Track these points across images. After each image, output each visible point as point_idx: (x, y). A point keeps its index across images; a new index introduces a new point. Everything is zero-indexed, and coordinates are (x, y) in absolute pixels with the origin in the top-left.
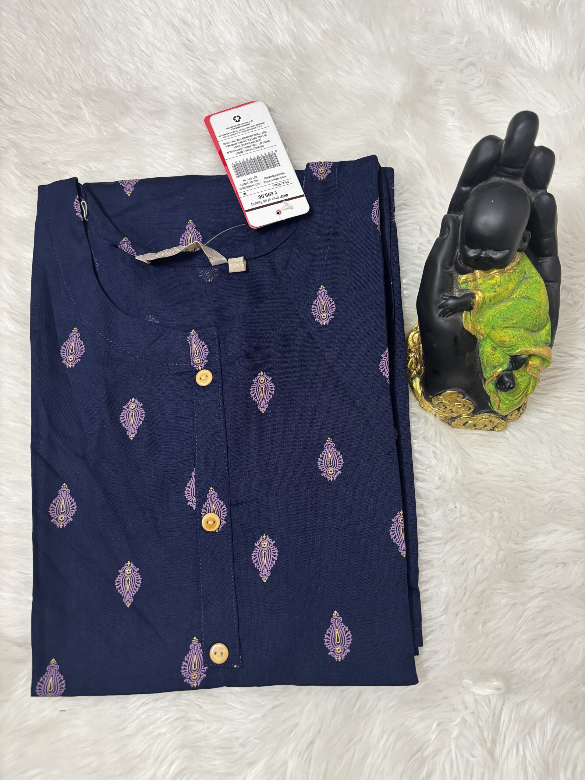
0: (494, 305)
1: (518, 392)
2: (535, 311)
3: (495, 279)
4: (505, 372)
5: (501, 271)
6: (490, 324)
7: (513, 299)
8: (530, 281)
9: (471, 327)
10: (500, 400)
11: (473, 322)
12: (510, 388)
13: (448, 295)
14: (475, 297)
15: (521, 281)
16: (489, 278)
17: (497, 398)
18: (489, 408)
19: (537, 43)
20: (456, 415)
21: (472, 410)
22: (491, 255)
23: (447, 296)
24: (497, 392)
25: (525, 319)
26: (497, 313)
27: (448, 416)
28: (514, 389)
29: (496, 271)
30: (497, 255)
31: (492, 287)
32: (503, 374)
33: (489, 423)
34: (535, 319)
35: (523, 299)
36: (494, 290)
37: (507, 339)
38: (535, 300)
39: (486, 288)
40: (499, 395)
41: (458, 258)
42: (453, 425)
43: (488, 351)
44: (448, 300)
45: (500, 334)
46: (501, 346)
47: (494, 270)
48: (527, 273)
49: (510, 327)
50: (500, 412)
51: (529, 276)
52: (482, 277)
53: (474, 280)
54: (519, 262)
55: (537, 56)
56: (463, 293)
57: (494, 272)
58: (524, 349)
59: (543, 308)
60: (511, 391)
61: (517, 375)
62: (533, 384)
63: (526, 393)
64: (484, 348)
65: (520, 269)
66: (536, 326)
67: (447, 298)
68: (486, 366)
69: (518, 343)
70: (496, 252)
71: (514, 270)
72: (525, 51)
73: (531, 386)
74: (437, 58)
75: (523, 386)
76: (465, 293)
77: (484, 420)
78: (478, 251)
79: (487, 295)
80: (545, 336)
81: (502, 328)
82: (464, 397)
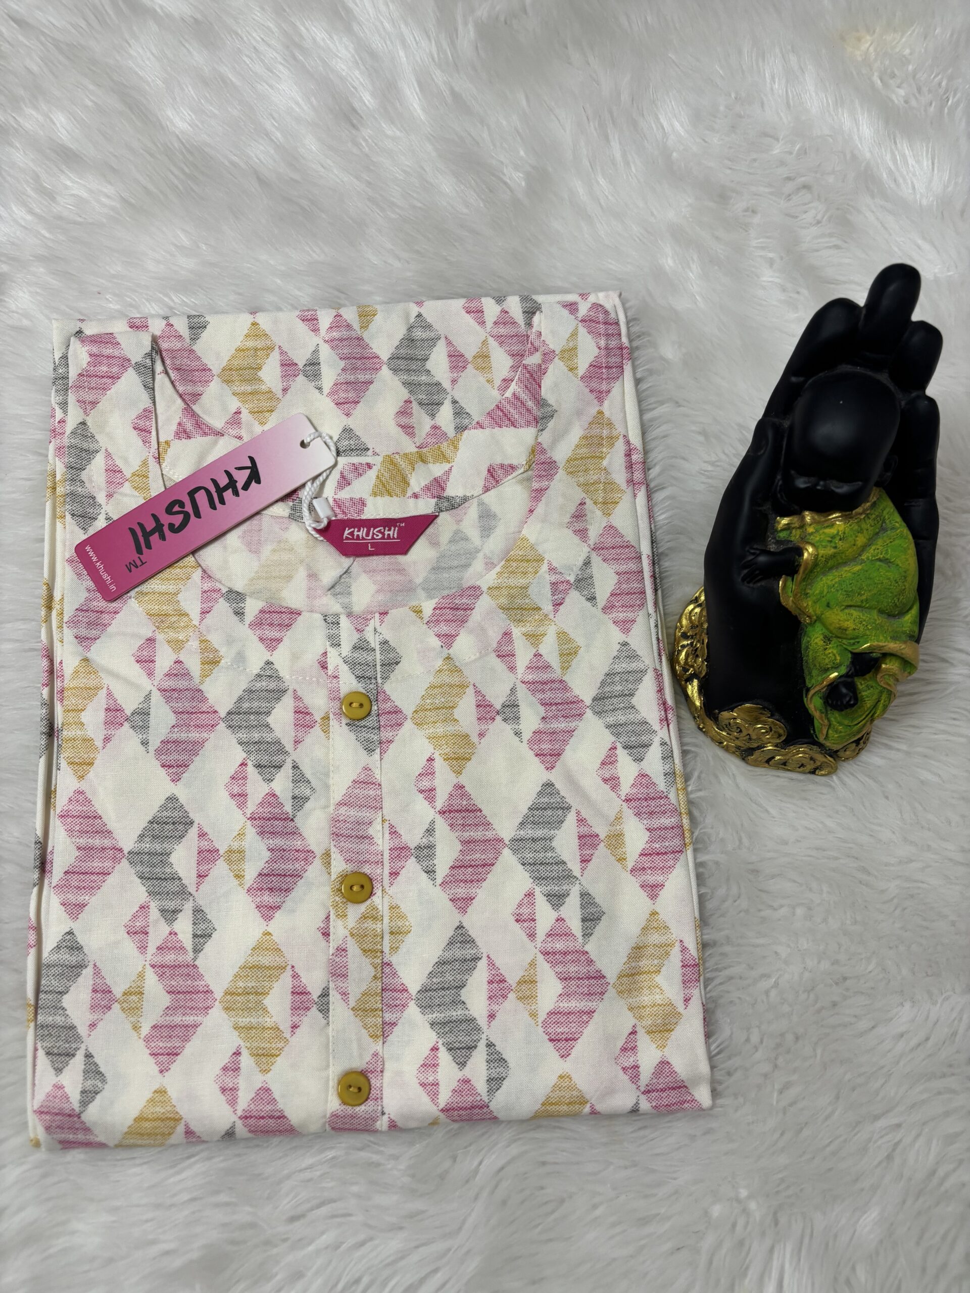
0: (831, 569)
1: (860, 714)
2: (897, 583)
3: (836, 527)
4: (843, 679)
5: (846, 515)
6: (824, 599)
7: (863, 562)
8: (892, 534)
9: (793, 601)
10: (830, 725)
11: (796, 595)
12: (849, 706)
13: (759, 547)
14: (802, 555)
15: (877, 534)
16: (826, 525)
17: (826, 721)
18: (811, 736)
19: (911, 161)
20: (755, 745)
21: (783, 738)
22: (833, 488)
23: (757, 549)
24: (827, 711)
25: (880, 594)
26: (836, 583)
27: (743, 746)
28: (855, 707)
29: (837, 515)
30: (843, 489)
31: (830, 539)
32: (840, 682)
33: (808, 760)
34: (896, 596)
35: (878, 563)
36: (833, 545)
37: (850, 624)
38: (898, 565)
39: (820, 541)
40: (829, 716)
41: (778, 488)
42: (750, 762)
43: (816, 643)
44: (758, 555)
45: (839, 617)
46: (839, 635)
47: (834, 513)
48: (887, 522)
49: (855, 606)
50: (828, 744)
51: (890, 526)
52: (815, 523)
53: (802, 526)
54: (875, 503)
55: (910, 183)
56: (782, 547)
57: (834, 516)
58: (876, 643)
59: (909, 579)
60: (849, 711)
61: (861, 684)
62: (885, 701)
63: (872, 716)
64: (810, 637)
65: (877, 514)
66: (897, 607)
67: (758, 552)
68: (812, 667)
69: (868, 632)
70: (841, 484)
71: (868, 514)
72: (890, 173)
73: (881, 705)
74: (750, 173)
75: (869, 704)
76: (785, 547)
77: (800, 755)
78: (813, 480)
79: (822, 552)
80: (909, 624)
81: (843, 607)
82: (772, 716)
